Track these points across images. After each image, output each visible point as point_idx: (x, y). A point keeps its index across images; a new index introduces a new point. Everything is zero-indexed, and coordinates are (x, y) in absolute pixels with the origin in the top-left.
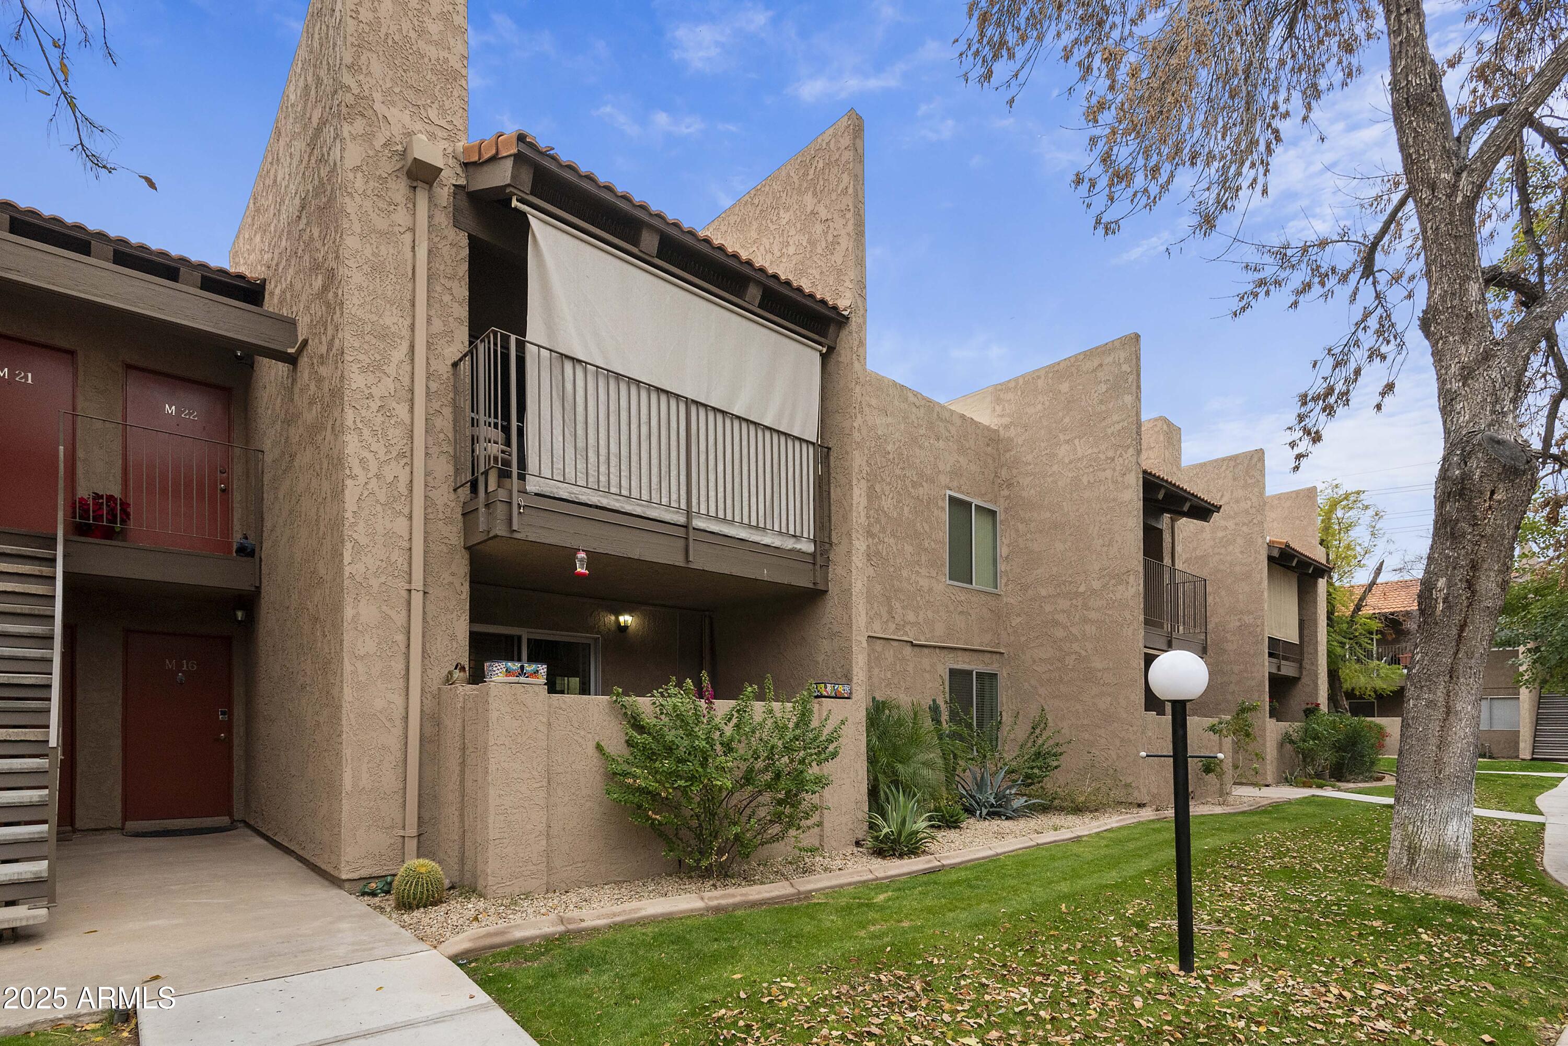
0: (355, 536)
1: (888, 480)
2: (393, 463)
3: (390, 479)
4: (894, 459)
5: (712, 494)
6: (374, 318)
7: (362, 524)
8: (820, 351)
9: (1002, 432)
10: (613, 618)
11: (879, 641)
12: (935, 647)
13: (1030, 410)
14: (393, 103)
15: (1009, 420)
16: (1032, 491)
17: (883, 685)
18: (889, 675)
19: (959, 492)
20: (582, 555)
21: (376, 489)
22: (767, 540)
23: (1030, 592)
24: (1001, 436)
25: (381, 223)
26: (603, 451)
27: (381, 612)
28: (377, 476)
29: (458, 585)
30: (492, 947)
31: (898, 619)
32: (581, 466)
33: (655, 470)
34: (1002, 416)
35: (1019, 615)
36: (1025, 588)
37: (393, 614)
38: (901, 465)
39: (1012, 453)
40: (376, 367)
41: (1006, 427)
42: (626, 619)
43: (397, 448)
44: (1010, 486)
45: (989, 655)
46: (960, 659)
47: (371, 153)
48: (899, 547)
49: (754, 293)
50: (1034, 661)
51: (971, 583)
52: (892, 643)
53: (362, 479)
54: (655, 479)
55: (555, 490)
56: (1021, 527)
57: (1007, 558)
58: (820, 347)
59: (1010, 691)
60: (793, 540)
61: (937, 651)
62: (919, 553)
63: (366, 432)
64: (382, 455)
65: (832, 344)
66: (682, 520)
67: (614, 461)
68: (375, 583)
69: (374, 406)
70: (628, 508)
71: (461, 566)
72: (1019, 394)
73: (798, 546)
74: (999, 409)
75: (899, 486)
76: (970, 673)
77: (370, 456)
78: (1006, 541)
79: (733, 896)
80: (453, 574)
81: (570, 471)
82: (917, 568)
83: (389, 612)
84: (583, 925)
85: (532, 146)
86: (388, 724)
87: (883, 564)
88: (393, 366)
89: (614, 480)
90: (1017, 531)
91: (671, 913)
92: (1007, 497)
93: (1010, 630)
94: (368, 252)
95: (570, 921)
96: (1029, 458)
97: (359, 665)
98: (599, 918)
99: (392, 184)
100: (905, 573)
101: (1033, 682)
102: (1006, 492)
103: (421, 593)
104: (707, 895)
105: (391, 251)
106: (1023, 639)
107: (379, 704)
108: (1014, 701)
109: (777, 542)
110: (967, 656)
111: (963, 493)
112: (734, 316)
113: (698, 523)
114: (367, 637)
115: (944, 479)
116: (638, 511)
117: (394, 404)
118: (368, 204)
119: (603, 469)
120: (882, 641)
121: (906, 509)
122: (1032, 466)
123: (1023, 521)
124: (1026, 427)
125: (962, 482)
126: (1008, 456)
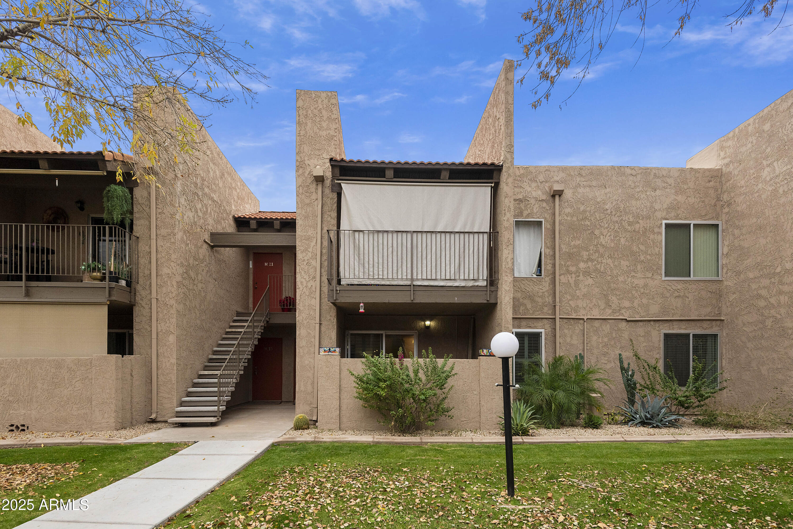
0: (299, 307)
1: (606, 225)
2: (311, 281)
3: (310, 286)
4: (612, 212)
5: (424, 269)
6: (305, 234)
7: (301, 303)
8: (491, 186)
9: (724, 169)
10: (423, 323)
11: (597, 321)
12: (650, 321)
13: (743, 149)
14: (311, 158)
15: (729, 160)
16: (744, 205)
17: (601, 345)
18: (606, 340)
19: (677, 217)
20: (362, 305)
21: (306, 291)
22: (456, 284)
23: (742, 276)
24: (724, 172)
25: (307, 201)
26: (371, 262)
27: (307, 332)
28: (306, 287)
29: (332, 319)
30: (287, 442)
31: (614, 306)
32: (362, 270)
33: (395, 265)
34: (724, 158)
35: (734, 293)
36: (738, 273)
37: (311, 332)
38: (618, 214)
39: (730, 182)
40: (306, 250)
41: (727, 165)
42: (428, 323)
43: (312, 276)
44: (729, 205)
45: (708, 322)
46: (675, 326)
47: (304, 179)
48: (616, 263)
49: (445, 174)
50: (744, 324)
51: (690, 276)
52: (609, 321)
53: (301, 289)
54: (395, 269)
55: (352, 282)
56: (737, 232)
57: (727, 254)
58: (491, 184)
59: (728, 345)
60: (473, 281)
61: (652, 323)
62: (635, 264)
63: (303, 273)
64: (307, 279)
65: (496, 181)
66: (408, 283)
67: (376, 265)
68: (305, 322)
69: (305, 263)
70: (383, 283)
71: (333, 312)
72: (736, 140)
73: (476, 284)
74: (722, 154)
75: (617, 227)
76: (688, 335)
77: (304, 280)
78: (726, 243)
79: (389, 439)
80: (331, 316)
81: (357, 273)
82: (633, 274)
83: (310, 331)
84: (322, 440)
85: (336, 161)
86: (309, 369)
87: (601, 275)
88: (311, 248)
89: (376, 272)
90: (734, 235)
91: (357, 441)
92: (727, 213)
93: (728, 304)
94: (303, 213)
95: (318, 438)
96: (742, 183)
97: (301, 350)
98: (329, 439)
99: (311, 186)
100: (621, 279)
101: (744, 339)
102: (726, 210)
103: (318, 324)
104: (376, 437)
105: (311, 209)
106: (737, 309)
107: (307, 362)
108: (730, 352)
109: (463, 284)
110: (683, 325)
111: (681, 219)
112: (437, 188)
113: (416, 283)
114: (303, 340)
115: (659, 215)
116: (388, 283)
117: (312, 261)
118: (303, 196)
119: (371, 269)
120: (600, 321)
121: (623, 241)
122: (744, 188)
123: (738, 227)
124: (740, 162)
125: (679, 212)
126: (728, 184)
